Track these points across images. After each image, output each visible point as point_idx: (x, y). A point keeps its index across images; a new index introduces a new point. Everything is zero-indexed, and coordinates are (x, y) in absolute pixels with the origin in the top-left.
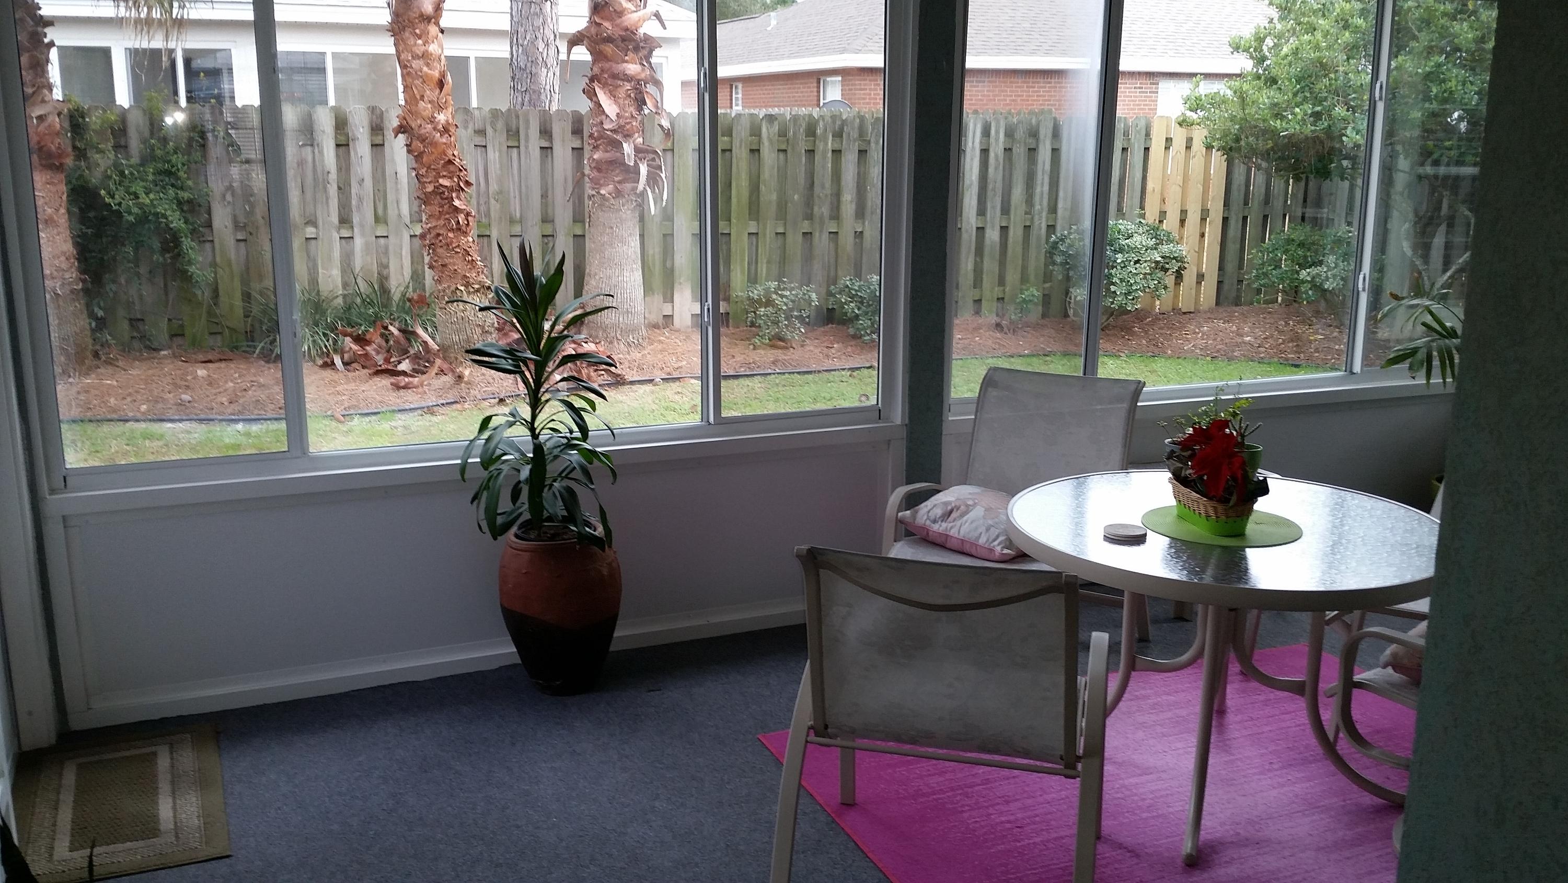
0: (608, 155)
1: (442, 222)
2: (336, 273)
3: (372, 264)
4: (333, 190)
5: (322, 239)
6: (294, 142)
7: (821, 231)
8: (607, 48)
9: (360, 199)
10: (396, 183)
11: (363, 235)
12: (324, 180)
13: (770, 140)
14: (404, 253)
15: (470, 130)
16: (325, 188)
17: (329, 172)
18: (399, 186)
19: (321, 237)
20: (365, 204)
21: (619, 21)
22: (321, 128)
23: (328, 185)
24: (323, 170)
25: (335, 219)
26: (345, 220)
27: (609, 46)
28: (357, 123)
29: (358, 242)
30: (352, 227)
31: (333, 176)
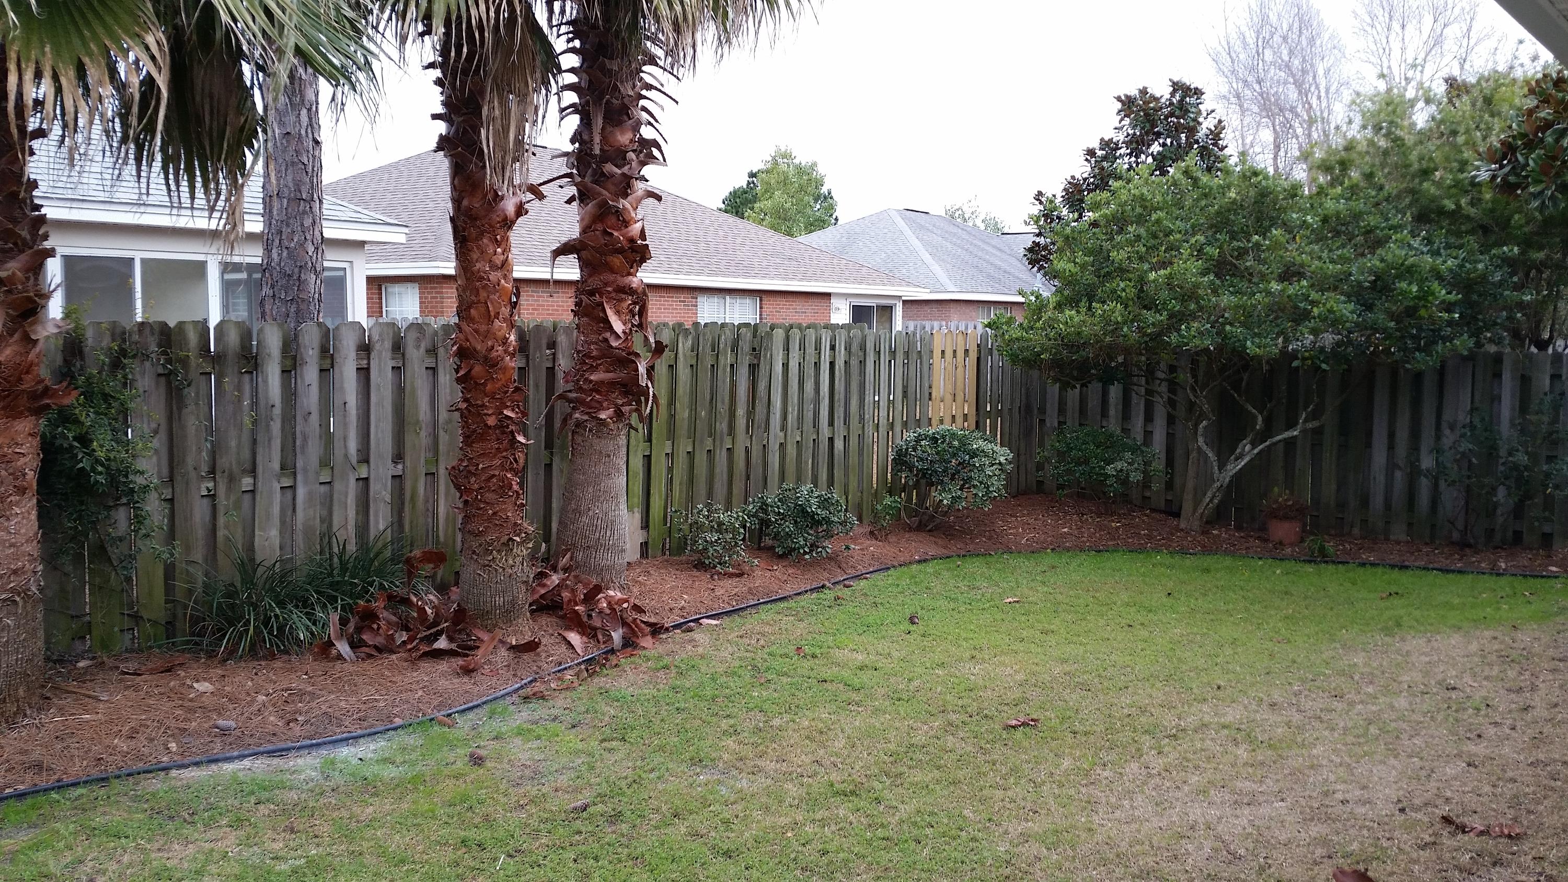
0: (610, 375)
1: (497, 462)
2: (274, 533)
3: (315, 518)
4: (276, 427)
5: (261, 492)
6: (236, 368)
7: (721, 450)
8: (615, 260)
9: (305, 439)
10: (345, 416)
11: (306, 482)
12: (267, 416)
13: (685, 355)
14: (349, 501)
15: (422, 350)
16: (268, 426)
17: (273, 406)
18: (347, 420)
19: (260, 489)
20: (310, 443)
21: (625, 231)
22: (268, 351)
23: (272, 423)
24: (267, 403)
25: (276, 465)
26: (288, 467)
27: (618, 258)
28: (307, 343)
29: (301, 492)
30: (295, 474)
31: (277, 411)
